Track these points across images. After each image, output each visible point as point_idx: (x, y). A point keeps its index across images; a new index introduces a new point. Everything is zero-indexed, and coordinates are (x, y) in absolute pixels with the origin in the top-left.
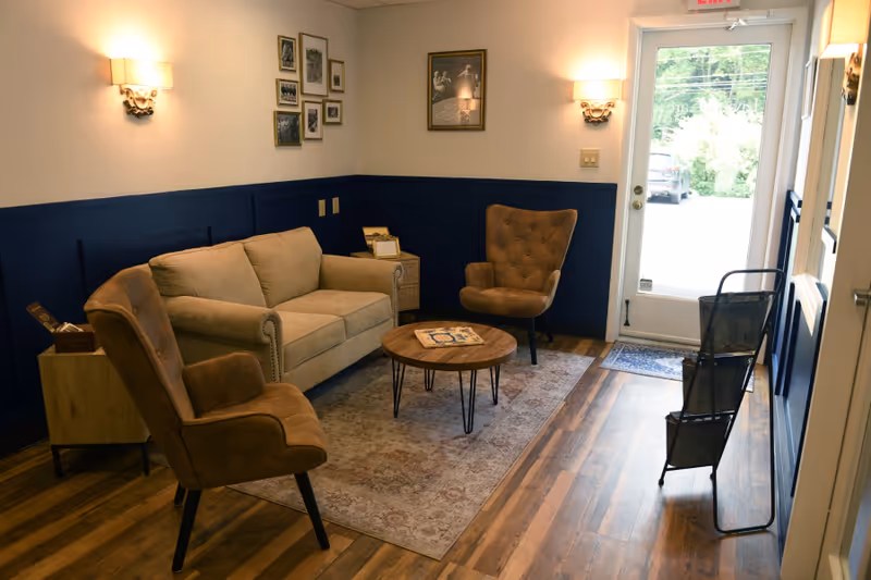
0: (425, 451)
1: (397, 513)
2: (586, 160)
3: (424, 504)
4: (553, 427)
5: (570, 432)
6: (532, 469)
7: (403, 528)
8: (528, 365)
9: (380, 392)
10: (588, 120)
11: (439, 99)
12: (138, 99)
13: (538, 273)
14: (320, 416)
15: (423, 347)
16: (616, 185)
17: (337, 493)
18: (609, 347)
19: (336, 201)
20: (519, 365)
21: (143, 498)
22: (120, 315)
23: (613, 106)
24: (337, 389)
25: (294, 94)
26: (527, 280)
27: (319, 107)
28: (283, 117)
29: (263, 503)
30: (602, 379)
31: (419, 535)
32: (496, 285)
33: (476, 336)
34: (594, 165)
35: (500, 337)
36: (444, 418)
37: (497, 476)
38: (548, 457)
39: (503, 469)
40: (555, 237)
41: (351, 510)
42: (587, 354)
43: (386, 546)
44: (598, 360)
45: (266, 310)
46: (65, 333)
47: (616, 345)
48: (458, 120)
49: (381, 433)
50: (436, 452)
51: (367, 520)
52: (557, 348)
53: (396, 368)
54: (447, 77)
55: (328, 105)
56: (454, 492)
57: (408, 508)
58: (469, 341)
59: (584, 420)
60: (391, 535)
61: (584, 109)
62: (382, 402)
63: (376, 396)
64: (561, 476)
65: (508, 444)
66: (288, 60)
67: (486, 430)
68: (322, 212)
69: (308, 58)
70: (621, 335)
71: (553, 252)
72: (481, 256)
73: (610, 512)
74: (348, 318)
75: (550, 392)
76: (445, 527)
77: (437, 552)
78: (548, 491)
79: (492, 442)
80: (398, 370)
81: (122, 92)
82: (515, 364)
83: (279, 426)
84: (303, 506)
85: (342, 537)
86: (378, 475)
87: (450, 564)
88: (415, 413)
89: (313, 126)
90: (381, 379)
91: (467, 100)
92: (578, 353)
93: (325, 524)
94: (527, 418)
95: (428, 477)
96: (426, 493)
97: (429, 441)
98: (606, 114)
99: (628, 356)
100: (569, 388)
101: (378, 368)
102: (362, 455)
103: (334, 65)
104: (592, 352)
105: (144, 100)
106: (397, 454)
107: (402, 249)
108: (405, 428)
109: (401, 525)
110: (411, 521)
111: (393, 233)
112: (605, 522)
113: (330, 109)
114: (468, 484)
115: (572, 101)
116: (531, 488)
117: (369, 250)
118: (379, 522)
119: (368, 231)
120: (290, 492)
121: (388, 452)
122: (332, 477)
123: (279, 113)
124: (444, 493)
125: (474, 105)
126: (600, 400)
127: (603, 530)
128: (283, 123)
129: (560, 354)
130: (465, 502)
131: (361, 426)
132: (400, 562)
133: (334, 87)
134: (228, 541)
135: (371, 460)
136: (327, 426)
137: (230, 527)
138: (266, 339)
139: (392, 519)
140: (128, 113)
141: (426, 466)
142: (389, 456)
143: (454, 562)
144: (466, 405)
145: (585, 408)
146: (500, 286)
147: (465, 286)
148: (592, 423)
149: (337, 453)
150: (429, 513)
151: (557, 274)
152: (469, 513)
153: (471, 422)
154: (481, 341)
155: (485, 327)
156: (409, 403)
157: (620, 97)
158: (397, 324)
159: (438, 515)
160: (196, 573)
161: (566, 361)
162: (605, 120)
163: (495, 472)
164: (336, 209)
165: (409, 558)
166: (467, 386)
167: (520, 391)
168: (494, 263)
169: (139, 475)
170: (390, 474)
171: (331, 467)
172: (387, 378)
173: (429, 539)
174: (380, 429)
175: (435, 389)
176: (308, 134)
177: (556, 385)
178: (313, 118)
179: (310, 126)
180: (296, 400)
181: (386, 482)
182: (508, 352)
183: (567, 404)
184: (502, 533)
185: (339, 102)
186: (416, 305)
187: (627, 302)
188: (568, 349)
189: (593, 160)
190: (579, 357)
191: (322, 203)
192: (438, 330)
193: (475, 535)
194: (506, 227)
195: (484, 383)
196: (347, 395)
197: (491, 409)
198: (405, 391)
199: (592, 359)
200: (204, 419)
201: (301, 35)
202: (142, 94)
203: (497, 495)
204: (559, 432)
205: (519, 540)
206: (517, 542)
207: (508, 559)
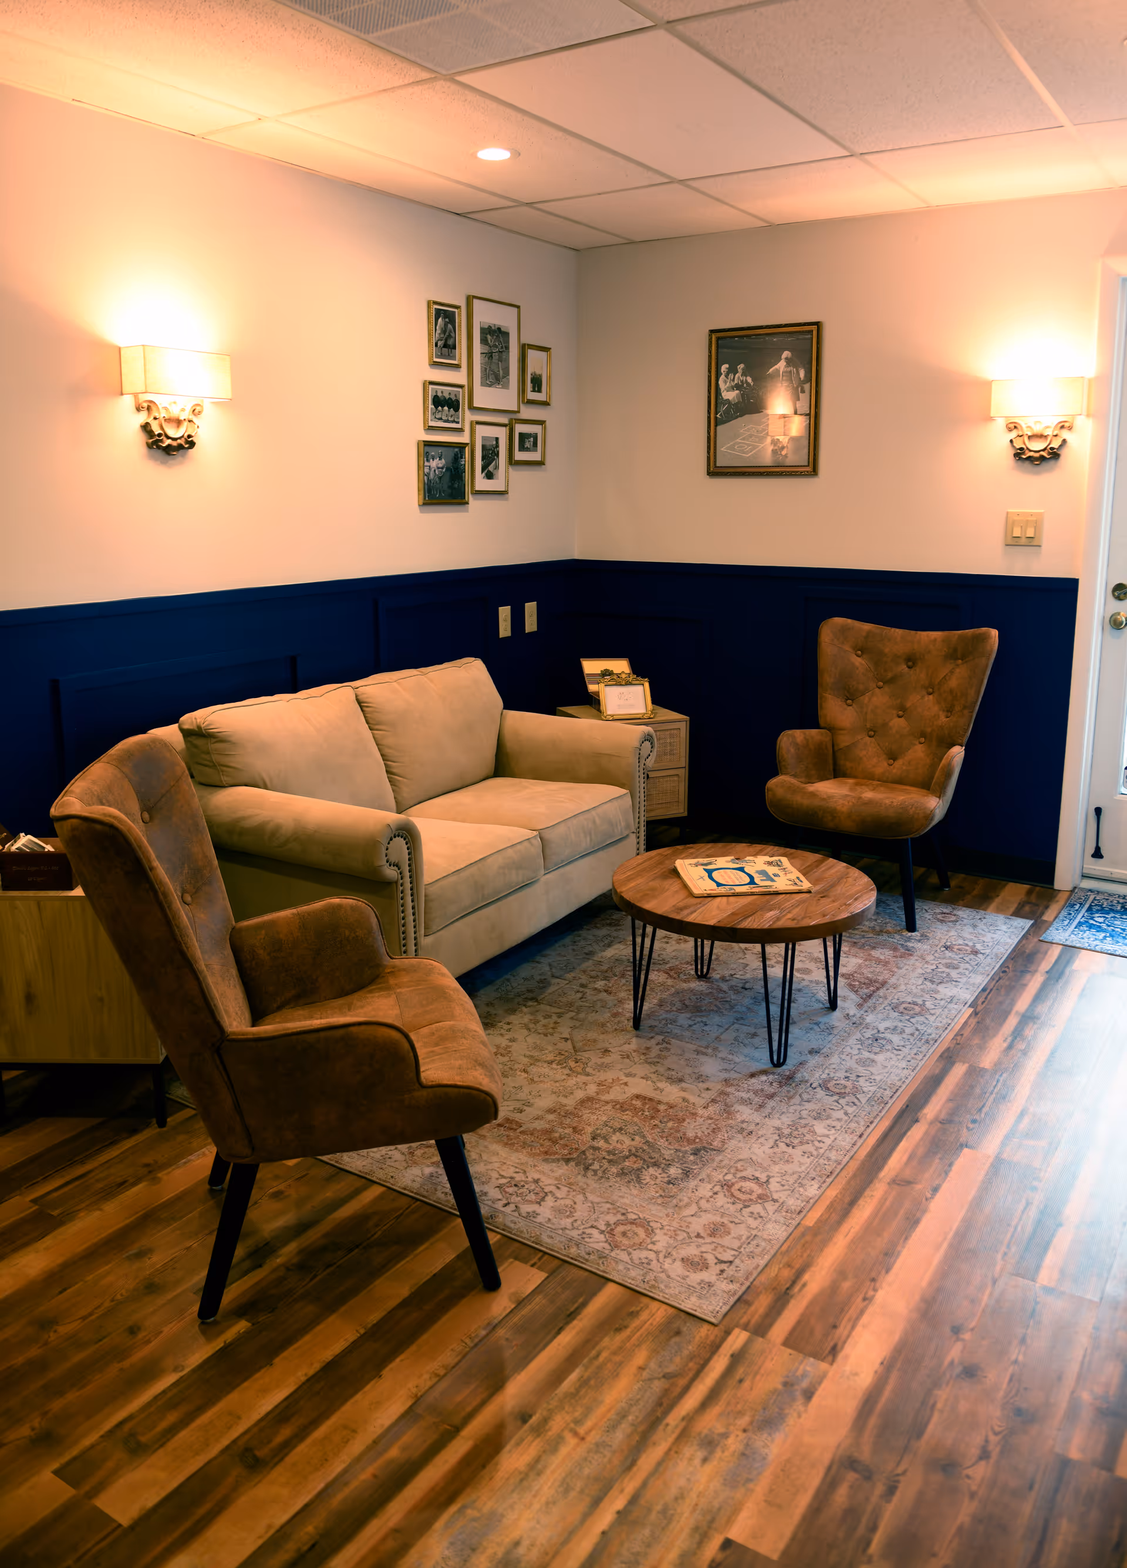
0: (692, 1099)
1: (633, 1222)
2: (1017, 532)
3: (687, 1205)
4: (948, 1058)
5: (983, 1069)
6: (903, 1144)
7: (644, 1254)
8: (898, 932)
9: (606, 978)
10: (1019, 455)
11: (728, 418)
12: (168, 420)
13: (918, 752)
14: (488, 1022)
15: (691, 894)
16: (1075, 582)
17: (519, 1177)
18: (1062, 898)
19: (531, 609)
20: (880, 932)
21: (151, 1172)
22: (112, 826)
23: (1070, 428)
24: (526, 970)
25: (457, 409)
26: (899, 763)
27: (502, 434)
28: (433, 452)
29: (375, 1191)
30: (1046, 965)
31: (676, 1269)
32: (837, 773)
33: (795, 874)
34: (1032, 543)
35: (841, 878)
36: (729, 1036)
37: (833, 1155)
38: (936, 1120)
39: (845, 1141)
40: (953, 683)
41: (545, 1211)
42: (1018, 913)
43: (610, 1289)
44: (1039, 926)
45: (392, 817)
46: (20, 855)
47: (1074, 899)
48: (767, 458)
49: (607, 1060)
50: (713, 1101)
51: (575, 1234)
52: (956, 899)
53: (639, 932)
54: (744, 374)
55: (520, 428)
56: (748, 1185)
57: (655, 1213)
58: (782, 883)
59: (1010, 1047)
60: (621, 1267)
61: (1013, 435)
62: (609, 999)
63: (600, 984)
64: (963, 1159)
65: (856, 1091)
66: (445, 346)
67: (813, 1061)
68: (505, 629)
69: (484, 341)
70: (1084, 876)
71: (949, 711)
72: (809, 718)
73: (1063, 1241)
74: (547, 835)
75: (941, 988)
76: (727, 1256)
77: (711, 1307)
78: (936, 1190)
79: (824, 1086)
80: (643, 936)
81: (138, 409)
82: (873, 929)
83: (407, 1045)
84: (452, 1200)
85: (526, 1267)
86: (601, 1143)
87: (737, 1331)
88: (673, 1022)
89: (491, 468)
90: (610, 953)
91: (784, 416)
92: (999, 910)
93: (493, 1238)
94: (896, 1039)
95: (695, 1153)
96: (692, 1183)
97: (700, 1078)
98: (1055, 444)
99: (1099, 919)
100: (980, 980)
101: (604, 932)
102: (570, 1102)
103: (531, 354)
104: (1027, 908)
105: (178, 422)
106: (638, 1103)
107: (654, 701)
108: (655, 1051)
109: (640, 1246)
110: (662, 1241)
111: (639, 670)
112: (1051, 1259)
113: (523, 437)
114: (776, 1169)
115: (991, 419)
116: (900, 1182)
117: (592, 702)
118: (597, 1241)
119: (591, 667)
120: (428, 1170)
121: (621, 1098)
122: (508, 1144)
123: (428, 444)
124: (727, 1186)
125: (797, 426)
126: (1042, 1009)
127: (1045, 1277)
128: (435, 463)
129: (964, 913)
130: (770, 1207)
131: (568, 1046)
132: (636, 1323)
133: (531, 396)
134: (304, 1265)
135: (586, 1114)
136: (503, 1042)
137: (313, 1236)
138: (391, 873)
139: (624, 1234)
140: (150, 446)
141: (691, 1129)
142: (621, 1106)
143: (745, 1327)
144: (775, 1010)
145: (1012, 1022)
146: (845, 775)
147: (775, 773)
148: (1025, 1053)
149: (522, 1095)
150: (697, 1225)
151: (958, 753)
152: (776, 1231)
153: (784, 1046)
154: (806, 885)
155: (812, 857)
156: (661, 1004)
157: (1085, 412)
158: (642, 847)
159: (715, 1231)
160: (242, 1326)
161: (975, 926)
162: (1055, 455)
163: (831, 1148)
164: (531, 624)
165: (655, 1315)
166: (776, 971)
167: (884, 983)
168: (832, 729)
169: (148, 1125)
170: (623, 1143)
171: (511, 1124)
172: (622, 950)
173: (695, 1277)
174: (606, 1051)
175: (715, 975)
176: (482, 483)
177: (954, 974)
178: (490, 454)
179: (484, 468)
180: (441, 993)
181: (614, 1158)
182: (858, 907)
183: (975, 1013)
184: (841, 1273)
185: (541, 423)
186: (680, 810)
187: (1098, 811)
188: (981, 902)
189: (1030, 533)
190: (1000, 919)
191: (505, 613)
192: (722, 862)
193: (787, 1274)
194: (859, 662)
195: (812, 966)
196: (544, 984)
197: (823, 1020)
198: (655, 976)
199: (1028, 923)
200: (267, 1029)
201: (470, 299)
202: (175, 412)
203: (832, 1193)
204: (959, 1071)
205: (875, 1290)
206: (871, 1293)
207: (853, 1328)
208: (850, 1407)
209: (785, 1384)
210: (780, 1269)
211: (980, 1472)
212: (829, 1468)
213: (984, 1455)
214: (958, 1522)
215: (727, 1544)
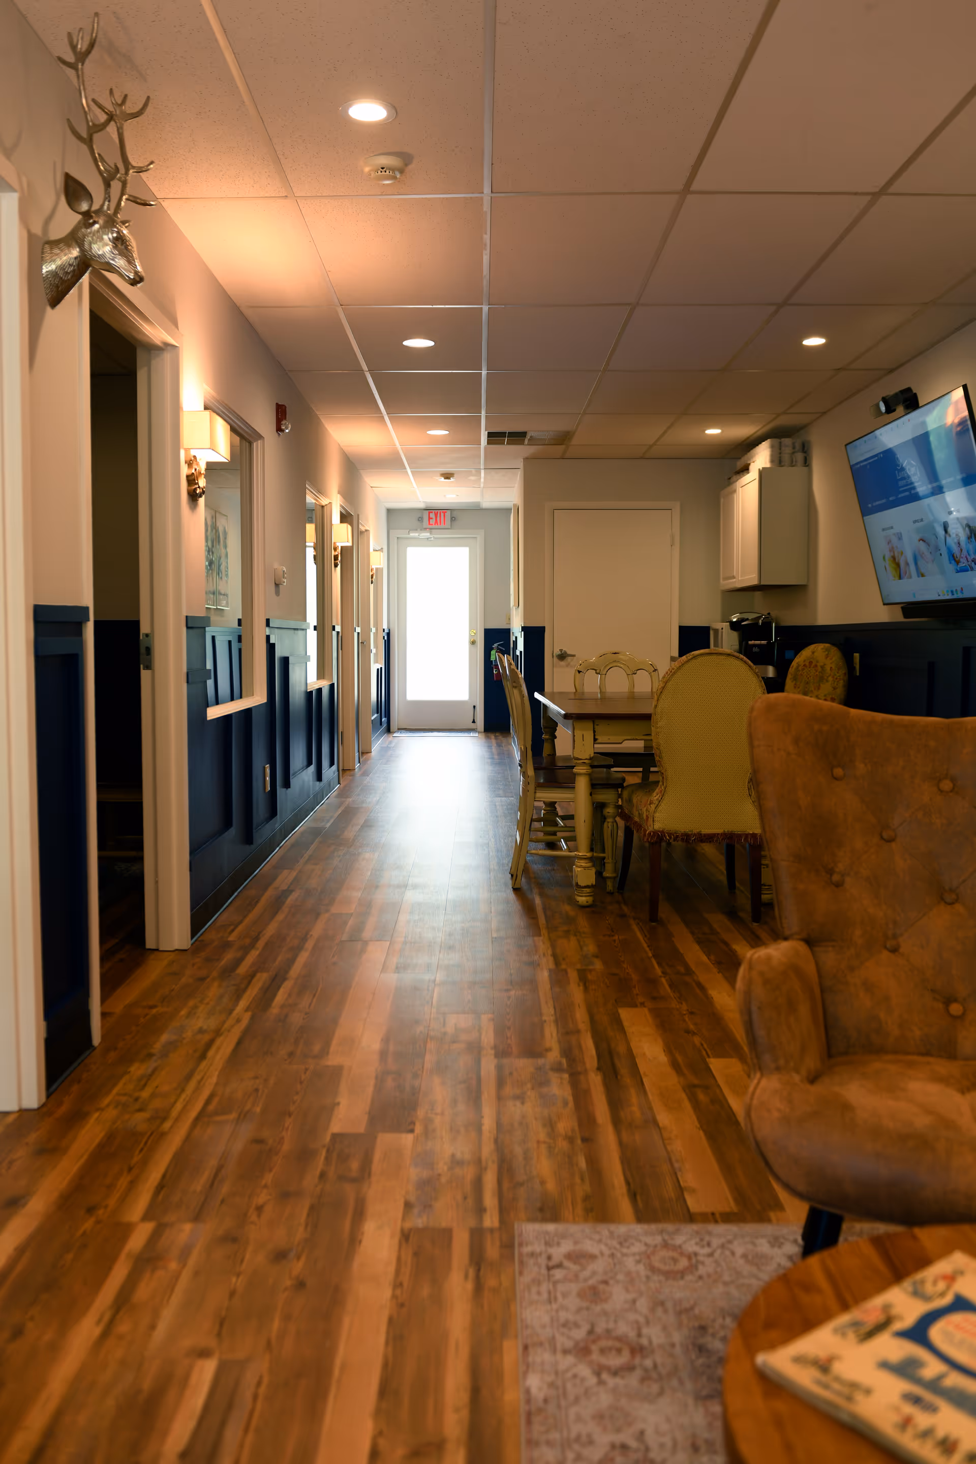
7: (635, 1249)
56: (616, 1360)
76: (558, 1275)
87: (496, 1225)
109: (647, 1255)
110: (634, 1266)
114: (606, 1400)
132: (580, 1205)
139: (675, 1260)
150: (619, 1293)
152: (534, 1317)
159: (595, 1293)
173: (568, 1245)
193: (490, 1281)
203: (509, 1391)
205: (394, 1296)
206: (398, 1292)
207: (399, 1259)
208: (373, 1207)
209: (430, 1206)
210: (500, 1284)
211: (262, 1197)
212: (370, 1175)
213: (259, 1209)
214: (272, 1174)
215: (412, 1131)
